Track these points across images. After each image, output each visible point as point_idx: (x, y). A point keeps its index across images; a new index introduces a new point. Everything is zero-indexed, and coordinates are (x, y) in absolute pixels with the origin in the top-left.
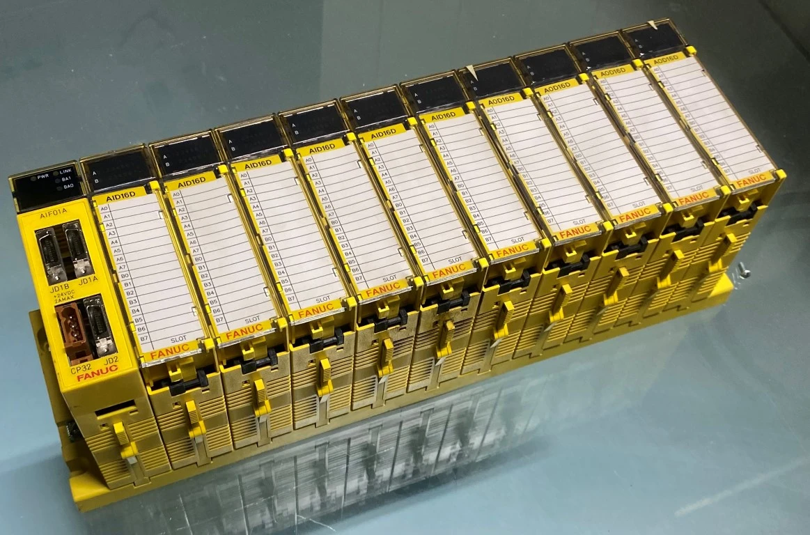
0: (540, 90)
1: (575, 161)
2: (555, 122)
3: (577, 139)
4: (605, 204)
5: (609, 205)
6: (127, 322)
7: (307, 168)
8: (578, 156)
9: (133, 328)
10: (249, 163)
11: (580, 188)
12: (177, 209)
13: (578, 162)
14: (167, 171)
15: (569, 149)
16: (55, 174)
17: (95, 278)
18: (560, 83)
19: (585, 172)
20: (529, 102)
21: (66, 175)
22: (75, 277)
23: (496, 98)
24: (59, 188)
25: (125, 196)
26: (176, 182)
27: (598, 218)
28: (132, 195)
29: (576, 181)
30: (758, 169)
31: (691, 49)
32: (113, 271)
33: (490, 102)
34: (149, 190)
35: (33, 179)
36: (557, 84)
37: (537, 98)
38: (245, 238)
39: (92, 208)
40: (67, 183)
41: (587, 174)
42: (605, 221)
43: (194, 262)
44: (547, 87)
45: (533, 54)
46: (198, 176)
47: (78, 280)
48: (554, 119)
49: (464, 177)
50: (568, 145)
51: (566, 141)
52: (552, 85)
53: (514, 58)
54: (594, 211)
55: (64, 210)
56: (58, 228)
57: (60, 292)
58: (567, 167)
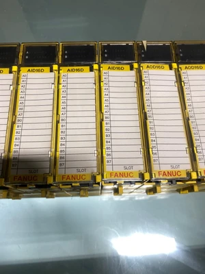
0: (183, 66)
1: (188, 119)
2: (185, 90)
3: (195, 105)
4: (197, 158)
5: (200, 159)
8: (191, 117)
11: (185, 141)
13: (190, 122)
15: (188, 110)
18: (196, 65)
19: (192, 130)
20: (172, 72)
23: (152, 65)
27: (189, 167)
29: (184, 135)
33: (148, 67)
36: (194, 65)
37: (178, 71)
41: (193, 131)
42: (193, 171)
44: (187, 66)
45: (187, 43)
48: (184, 88)
49: (113, 112)
50: (187, 107)
51: (187, 104)
52: (191, 65)
53: (173, 43)
54: (188, 160)
58: (181, 123)
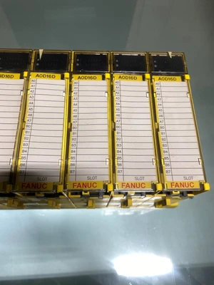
30: (191, 177)
31: (187, 77)
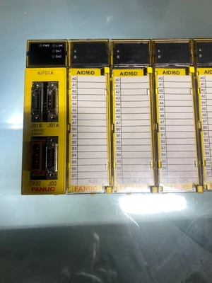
6: (67, 161)
7: (200, 83)
9: (69, 166)
10: (166, 70)
12: (115, 91)
14: (116, 62)
16: (54, 46)
17: (58, 125)
21: (59, 48)
22: (47, 121)
24: (53, 57)
25: (88, 73)
26: (119, 71)
28: (92, 73)
32: (68, 123)
34: (103, 73)
35: (41, 46)
38: (149, 123)
39: (68, 75)
40: (58, 54)
43: (115, 131)
46: (133, 71)
47: (48, 124)
55: (52, 73)
56: (46, 84)
57: (36, 128)
